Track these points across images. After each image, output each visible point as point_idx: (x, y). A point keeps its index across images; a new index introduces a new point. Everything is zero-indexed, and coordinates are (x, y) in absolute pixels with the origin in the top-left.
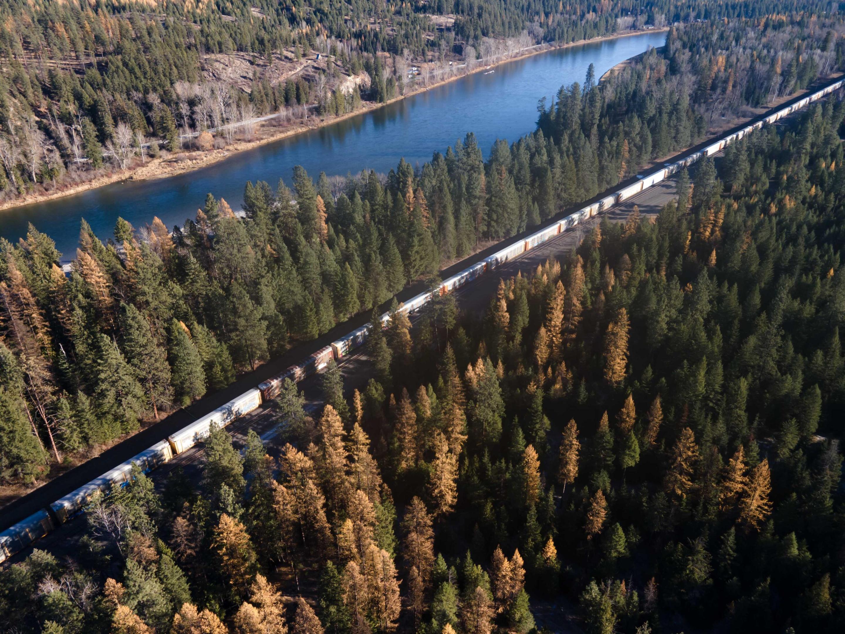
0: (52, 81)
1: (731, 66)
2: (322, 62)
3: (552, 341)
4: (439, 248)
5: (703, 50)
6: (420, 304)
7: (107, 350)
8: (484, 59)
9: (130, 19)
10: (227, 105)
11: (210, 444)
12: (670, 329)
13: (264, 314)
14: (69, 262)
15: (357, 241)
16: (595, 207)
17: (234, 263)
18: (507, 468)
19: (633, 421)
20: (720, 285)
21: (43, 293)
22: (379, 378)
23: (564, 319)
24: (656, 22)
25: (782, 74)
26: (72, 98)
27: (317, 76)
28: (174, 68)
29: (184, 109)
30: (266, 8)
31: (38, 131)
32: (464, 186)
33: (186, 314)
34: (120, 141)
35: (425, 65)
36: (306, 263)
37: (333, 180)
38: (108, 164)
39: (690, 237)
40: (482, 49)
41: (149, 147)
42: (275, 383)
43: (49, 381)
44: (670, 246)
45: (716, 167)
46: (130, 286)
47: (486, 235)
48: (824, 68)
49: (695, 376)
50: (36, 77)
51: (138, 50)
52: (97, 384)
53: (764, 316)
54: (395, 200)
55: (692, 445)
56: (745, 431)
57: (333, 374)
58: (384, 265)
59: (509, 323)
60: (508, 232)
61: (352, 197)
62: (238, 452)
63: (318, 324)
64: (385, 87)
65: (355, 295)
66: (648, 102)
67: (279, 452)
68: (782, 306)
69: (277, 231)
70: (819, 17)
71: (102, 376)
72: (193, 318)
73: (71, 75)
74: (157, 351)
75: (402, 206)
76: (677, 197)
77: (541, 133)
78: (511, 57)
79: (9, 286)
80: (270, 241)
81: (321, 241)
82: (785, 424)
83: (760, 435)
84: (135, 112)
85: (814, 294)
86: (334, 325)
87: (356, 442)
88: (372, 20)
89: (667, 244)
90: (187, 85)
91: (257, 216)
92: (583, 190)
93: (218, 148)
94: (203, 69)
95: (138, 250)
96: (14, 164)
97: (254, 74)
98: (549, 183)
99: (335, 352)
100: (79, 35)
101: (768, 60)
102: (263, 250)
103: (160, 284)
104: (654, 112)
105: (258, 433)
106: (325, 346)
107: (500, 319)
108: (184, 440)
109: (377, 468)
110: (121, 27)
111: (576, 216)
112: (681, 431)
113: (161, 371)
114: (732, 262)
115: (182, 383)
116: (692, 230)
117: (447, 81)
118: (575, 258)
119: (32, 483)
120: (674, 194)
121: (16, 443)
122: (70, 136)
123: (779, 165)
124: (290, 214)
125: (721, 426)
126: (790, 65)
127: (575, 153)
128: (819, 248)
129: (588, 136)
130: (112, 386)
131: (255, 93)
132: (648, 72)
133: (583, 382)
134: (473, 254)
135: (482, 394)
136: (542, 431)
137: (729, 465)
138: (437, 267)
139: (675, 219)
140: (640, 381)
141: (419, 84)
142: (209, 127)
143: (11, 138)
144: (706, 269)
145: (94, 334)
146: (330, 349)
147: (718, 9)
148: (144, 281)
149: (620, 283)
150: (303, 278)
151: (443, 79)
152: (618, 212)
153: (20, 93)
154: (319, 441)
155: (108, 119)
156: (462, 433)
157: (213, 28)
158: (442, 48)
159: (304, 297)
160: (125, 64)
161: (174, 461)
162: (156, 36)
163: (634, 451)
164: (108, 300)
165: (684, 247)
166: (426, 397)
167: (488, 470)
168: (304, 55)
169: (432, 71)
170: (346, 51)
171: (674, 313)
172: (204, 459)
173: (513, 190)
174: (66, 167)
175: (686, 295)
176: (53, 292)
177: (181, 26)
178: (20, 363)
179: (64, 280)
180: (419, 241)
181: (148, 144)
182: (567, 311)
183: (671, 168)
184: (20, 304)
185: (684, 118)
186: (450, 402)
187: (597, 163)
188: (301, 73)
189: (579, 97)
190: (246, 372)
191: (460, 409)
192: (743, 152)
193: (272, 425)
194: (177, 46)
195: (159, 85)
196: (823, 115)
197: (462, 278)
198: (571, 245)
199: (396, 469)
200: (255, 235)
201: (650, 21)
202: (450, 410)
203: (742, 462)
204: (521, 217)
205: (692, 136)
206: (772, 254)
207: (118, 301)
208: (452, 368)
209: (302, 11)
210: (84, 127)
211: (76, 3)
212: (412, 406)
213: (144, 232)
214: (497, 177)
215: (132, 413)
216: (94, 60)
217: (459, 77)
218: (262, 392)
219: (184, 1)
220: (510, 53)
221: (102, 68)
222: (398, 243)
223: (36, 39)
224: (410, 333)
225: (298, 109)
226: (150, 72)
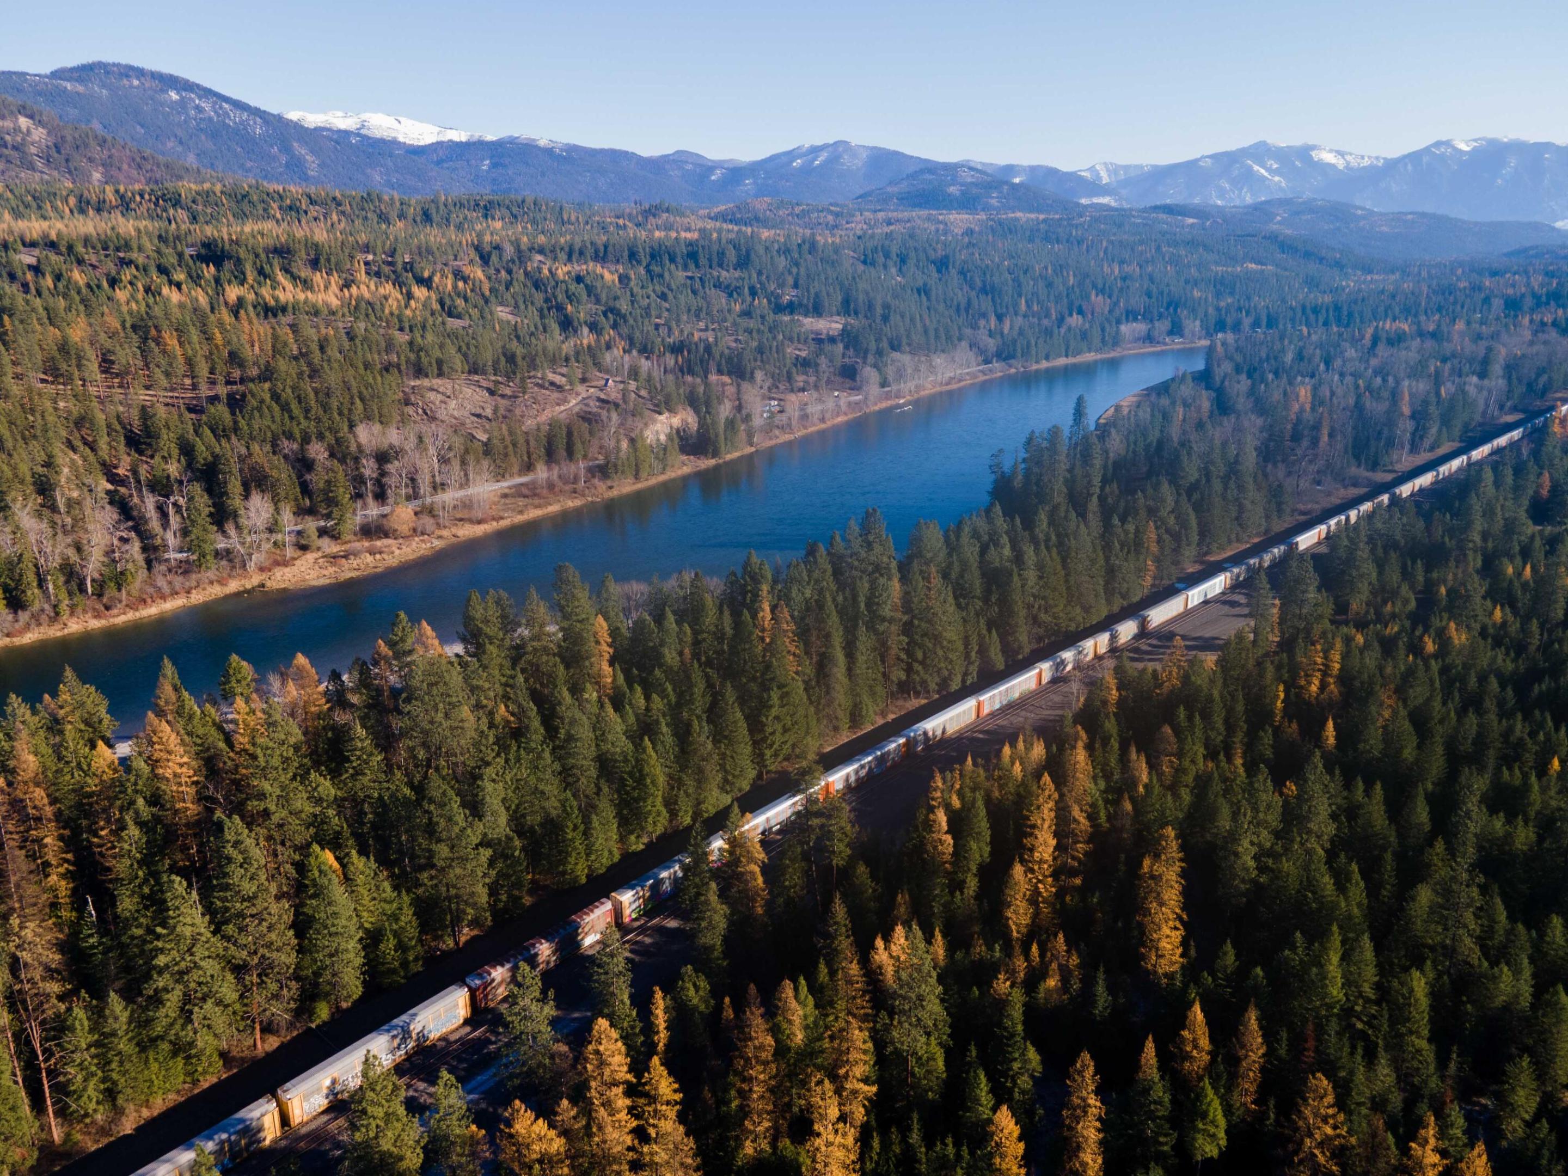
0: (145, 424)
1: (1322, 403)
2: (613, 390)
3: (1036, 892)
4: (817, 711)
5: (1271, 376)
6: (783, 817)
7: (178, 908)
8: (894, 388)
9: (291, 326)
10: (444, 460)
11: (360, 1102)
12: (1262, 869)
13: (485, 835)
14: (129, 738)
15: (667, 696)
16: (1102, 641)
17: (436, 739)
18: (958, 1156)
19: (1207, 1058)
20: (1348, 785)
21: (72, 796)
22: (703, 964)
23: (1057, 848)
24: (1187, 332)
25: (1413, 417)
26: (175, 452)
27: (604, 413)
28: (358, 401)
29: (369, 469)
30: (522, 307)
31: (108, 507)
32: (862, 600)
33: (338, 835)
34: (250, 523)
35: (792, 397)
36: (570, 738)
37: (627, 587)
38: (224, 563)
39: (1282, 695)
40: (890, 371)
41: (299, 533)
42: (499, 973)
43: (58, 971)
44: (1246, 711)
45: (1316, 568)
46: (236, 783)
47: (905, 689)
48: (1487, 406)
49: (1321, 966)
50: (118, 417)
51: (301, 375)
52: (147, 977)
53: (1440, 846)
54: (738, 624)
55: (1330, 1111)
56: (1434, 1082)
57: (612, 955)
58: (716, 742)
59: (953, 855)
60: (944, 683)
61: (659, 619)
62: (416, 1120)
63: (588, 855)
64: (721, 432)
65: (660, 799)
66: (1185, 459)
67: (499, 1119)
68: (1473, 828)
69: (521, 679)
70: (1468, 323)
71: (161, 960)
72: (351, 842)
73: (180, 415)
74: (274, 908)
75: (751, 633)
76: (1252, 623)
77: (998, 509)
78: (941, 384)
79: (10, 784)
80: (506, 698)
81: (600, 697)
82: (1509, 1068)
83: (1465, 1093)
84: (283, 473)
85: (1530, 804)
86: (617, 858)
87: (652, 1099)
88: (702, 325)
89: (1240, 707)
90: (377, 428)
91: (484, 652)
92: (1078, 610)
93: (423, 534)
94: (407, 403)
95: (259, 714)
96: (55, 562)
97: (495, 411)
98: (1017, 597)
99: (618, 912)
100: (202, 351)
101: (1386, 394)
102: (491, 714)
103: (294, 778)
104: (1196, 475)
105: (459, 1079)
106: (598, 900)
107: (935, 848)
108: (307, 1097)
109: (695, 1156)
110: (275, 337)
111: (1068, 655)
112: (1305, 1081)
113: (278, 950)
114: (1366, 741)
115: (317, 974)
116: (1285, 682)
117: (829, 424)
118: (1072, 731)
120: (1245, 616)
122: (164, 515)
123: (1428, 569)
124: (545, 650)
125: (1385, 1073)
126: (1426, 403)
127: (1060, 544)
128: (1525, 719)
129: (1082, 515)
130: (177, 981)
131: (495, 441)
132: (1180, 410)
133: (1101, 976)
134: (880, 722)
135: (904, 998)
136: (1025, 1078)
137: (1410, 1157)
138: (814, 747)
139: (1251, 663)
140: (1212, 973)
141: (781, 428)
142: (408, 498)
143: (57, 518)
144: (1318, 753)
145: (155, 875)
146: (608, 906)
147: (1290, 314)
148: (264, 772)
149: (1160, 780)
150: (563, 766)
151: (823, 420)
152: (1145, 648)
153: (86, 443)
154: (579, 1095)
155: (235, 486)
156: (866, 1080)
157: (430, 337)
158: (821, 369)
159: (563, 803)
160: (276, 397)
161: (283, 1143)
162: (333, 352)
163: (1213, 1122)
164: (191, 808)
165: (1271, 714)
166: (793, 1004)
167: (919, 1162)
168: (583, 380)
169: (804, 405)
170: (655, 374)
171: (1266, 838)
172: (344, 1138)
173: (951, 608)
174: (149, 568)
175: (1286, 804)
176: (91, 795)
177: (377, 335)
179: (115, 771)
180: (781, 698)
181: (299, 528)
182: (1063, 831)
183: (1236, 570)
184: (25, 819)
185: (1251, 486)
186: (842, 1015)
187: (1101, 562)
188: (577, 409)
189: (1063, 449)
190: (443, 952)
191: (861, 1029)
192: (1362, 545)
193: (489, 1060)
194: (367, 366)
195: (329, 428)
196: (1497, 484)
197: (862, 767)
198: (1062, 708)
199: (734, 1158)
200: (478, 687)
201: (1176, 330)
202: (841, 1030)
203: (1436, 1150)
204: (967, 656)
205: (1268, 517)
206: (1440, 729)
207: (211, 811)
208: (844, 944)
209: (583, 311)
210: (191, 499)
211: (203, 300)
212: (767, 1022)
213: (275, 682)
214: (921, 584)
215: (210, 1038)
216: (222, 390)
217: (851, 416)
218: (473, 992)
219: (386, 298)
220: (939, 378)
221: (235, 403)
222: (742, 701)
223: (126, 355)
224: (764, 873)
225: (570, 469)
226: (316, 409)
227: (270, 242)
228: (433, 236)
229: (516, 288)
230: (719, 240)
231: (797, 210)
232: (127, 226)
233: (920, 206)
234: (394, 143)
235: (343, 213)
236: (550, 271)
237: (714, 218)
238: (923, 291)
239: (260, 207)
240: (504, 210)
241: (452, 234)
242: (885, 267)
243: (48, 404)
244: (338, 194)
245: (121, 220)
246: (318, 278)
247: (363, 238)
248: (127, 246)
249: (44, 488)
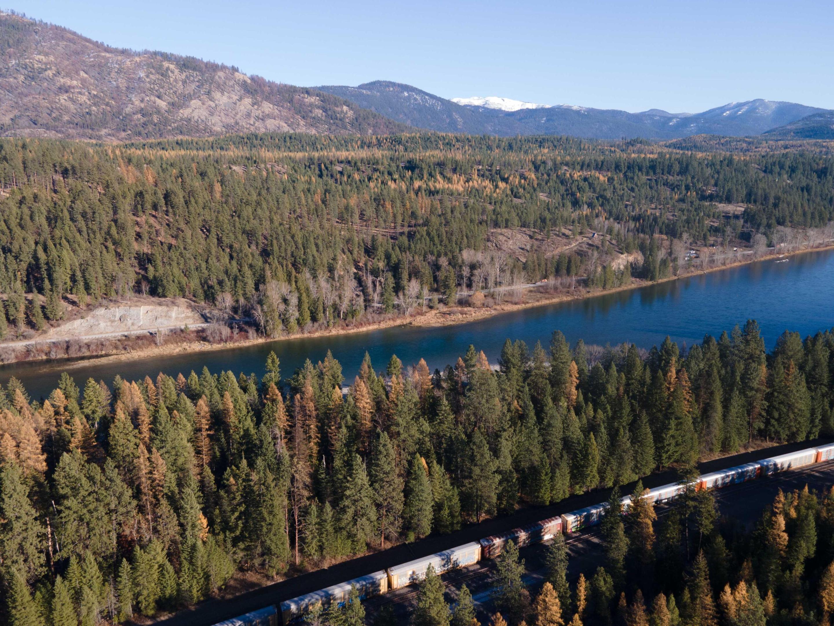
0: (373, 243)
2: (597, 239)
4: (700, 437)
6: (670, 496)
7: (357, 470)
8: (777, 248)
9: (440, 200)
10: (502, 270)
11: (424, 588)
13: (499, 467)
14: (348, 386)
15: (607, 412)
17: (480, 413)
21: (323, 409)
22: (611, 569)
26: (383, 257)
27: (590, 252)
28: (465, 238)
29: (466, 272)
30: (553, 193)
31: (354, 280)
32: (738, 375)
33: (429, 451)
34: (410, 293)
35: (706, 249)
36: (549, 425)
37: (591, 348)
38: (396, 310)
40: (775, 238)
41: (430, 300)
42: (498, 542)
43: (307, 486)
46: (388, 416)
47: (763, 434)
50: (363, 240)
51: (441, 224)
52: (342, 499)
54: (654, 378)
57: (559, 549)
58: (632, 443)
59: (787, 546)
60: (793, 435)
61: (607, 368)
62: (448, 606)
63: (552, 490)
64: (658, 266)
65: (596, 468)
67: (489, 619)
69: (527, 388)
71: (348, 493)
72: (434, 456)
73: (387, 240)
74: (396, 481)
75: (662, 384)
78: (812, 247)
79: (302, 398)
80: (518, 397)
81: (568, 406)
84: (426, 270)
86: (567, 496)
88: (653, 206)
90: (472, 252)
91: (510, 371)
93: (487, 307)
94: (488, 240)
95: (401, 385)
96: (330, 303)
97: (532, 247)
99: (564, 526)
100: (399, 210)
102: (509, 404)
103: (412, 419)
105: (471, 592)
106: (554, 516)
107: (774, 539)
108: (400, 577)
110: (432, 205)
113: (396, 501)
115: (411, 518)
117: (728, 266)
119: (273, 577)
121: (271, 535)
122: (375, 286)
124: (542, 375)
130: (353, 504)
131: (529, 262)
134: (743, 451)
138: (694, 458)
141: (696, 267)
142: (483, 288)
143: (334, 283)
145: (350, 452)
146: (559, 521)
148: (400, 413)
150: (544, 439)
151: (724, 264)
153: (349, 251)
154: (532, 621)
155: (405, 275)
157: (504, 208)
158: (726, 234)
159: (542, 460)
160: (428, 234)
161: (388, 595)
162: (457, 214)
164: (368, 424)
166: (665, 610)
168: (581, 233)
169: (712, 255)
170: (622, 232)
172: (414, 602)
173: (803, 388)
174: (366, 310)
176: (330, 409)
177: (479, 206)
178: (292, 465)
179: (341, 400)
180: (677, 425)
181: (430, 297)
184: (305, 415)
188: (575, 248)
190: (471, 523)
193: (487, 586)
194: (472, 221)
195: (450, 251)
197: (727, 476)
200: (505, 389)
204: (812, 421)
207: (376, 427)
208: (703, 583)
209: (585, 196)
210: (386, 280)
211: (404, 187)
212: (647, 615)
213: (410, 370)
214: (782, 371)
215: (363, 535)
216: (406, 230)
217: (743, 263)
218: (483, 548)
219: (485, 187)
220: (811, 244)
221: (411, 236)
222: (651, 422)
223: (370, 212)
224: (653, 526)
225: (567, 280)
226: (445, 241)
227: (436, 160)
228: (512, 157)
229: (551, 183)
230: (670, 158)
231: (722, 141)
232: (378, 153)
233: (810, 137)
234: (500, 111)
235: (471, 146)
236: (570, 175)
237: (669, 146)
238: (807, 189)
239: (434, 143)
240: (550, 143)
241: (522, 156)
242: (779, 174)
243: (338, 232)
244: (470, 137)
245: (377, 151)
246: (455, 177)
247: (478, 158)
248: (377, 163)
249: (331, 269)
